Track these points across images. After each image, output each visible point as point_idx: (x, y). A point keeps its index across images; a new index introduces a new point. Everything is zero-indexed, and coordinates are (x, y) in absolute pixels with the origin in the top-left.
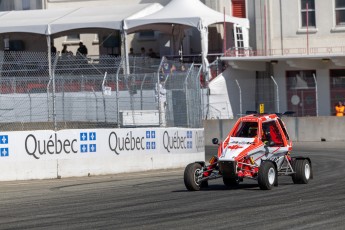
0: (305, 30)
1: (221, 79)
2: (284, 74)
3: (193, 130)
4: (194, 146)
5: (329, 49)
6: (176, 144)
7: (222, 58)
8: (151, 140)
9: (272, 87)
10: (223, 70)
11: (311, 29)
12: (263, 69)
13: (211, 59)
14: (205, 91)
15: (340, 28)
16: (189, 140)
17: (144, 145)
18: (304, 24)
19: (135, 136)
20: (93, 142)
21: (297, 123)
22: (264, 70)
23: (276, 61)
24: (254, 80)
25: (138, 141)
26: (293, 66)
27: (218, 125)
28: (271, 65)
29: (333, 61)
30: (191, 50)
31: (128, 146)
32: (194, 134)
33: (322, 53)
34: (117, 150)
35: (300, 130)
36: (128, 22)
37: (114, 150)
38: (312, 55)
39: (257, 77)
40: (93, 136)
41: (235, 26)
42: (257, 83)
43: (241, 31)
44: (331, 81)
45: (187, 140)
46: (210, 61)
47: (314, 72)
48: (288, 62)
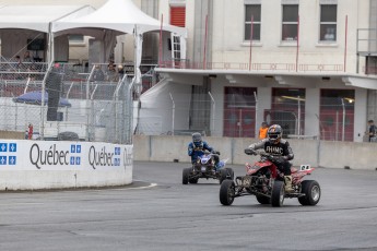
0: (248, 43)
1: (154, 91)
2: (222, 90)
3: (122, 147)
4: (122, 163)
5: (274, 66)
6: (102, 160)
7: (156, 69)
8: (75, 155)
9: (208, 104)
10: (157, 81)
11: (255, 43)
12: (200, 83)
13: (144, 69)
14: (136, 104)
15: (285, 44)
16: (117, 156)
17: (68, 160)
18: (247, 37)
19: (59, 150)
20: (12, 154)
21: (233, 144)
23: (214, 76)
24: (190, 95)
25: (62, 155)
26: (233, 82)
27: (147, 142)
28: (209, 79)
29: (277, 79)
30: (123, 58)
31: (51, 160)
32: (122, 151)
33: (265, 70)
34: (39, 164)
35: (236, 152)
36: (56, 25)
37: (36, 164)
38: (253, 71)
39: (193, 92)
40: (14, 147)
41: (172, 35)
42: (193, 98)
43: (178, 41)
44: (273, 100)
45: (114, 157)
46: (143, 72)
47: (255, 89)
48: (227, 77)
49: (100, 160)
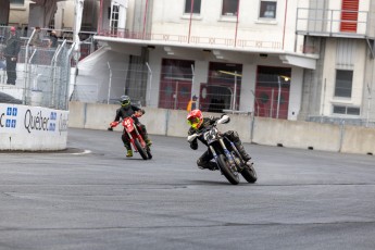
0: (188, 16)
1: (92, 59)
2: (160, 62)
3: (58, 112)
4: (57, 128)
5: (212, 40)
6: (37, 125)
7: (95, 37)
9: (145, 75)
10: (96, 49)
11: (195, 16)
12: (137, 53)
13: (83, 37)
14: (73, 70)
15: (225, 18)
16: (53, 122)
17: (4, 123)
18: (187, 10)
21: (168, 116)
22: (139, 55)
23: (153, 47)
24: (128, 65)
26: (171, 54)
27: (82, 109)
28: (147, 50)
29: (215, 53)
30: (63, 25)
32: (58, 116)
33: (204, 44)
35: (170, 124)
38: (192, 44)
39: (131, 62)
41: (113, 4)
42: (130, 68)
43: (117, 11)
44: (210, 74)
46: (82, 39)
47: (193, 62)
48: (166, 49)
49: (35, 124)
